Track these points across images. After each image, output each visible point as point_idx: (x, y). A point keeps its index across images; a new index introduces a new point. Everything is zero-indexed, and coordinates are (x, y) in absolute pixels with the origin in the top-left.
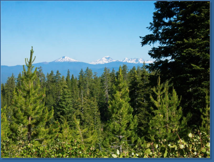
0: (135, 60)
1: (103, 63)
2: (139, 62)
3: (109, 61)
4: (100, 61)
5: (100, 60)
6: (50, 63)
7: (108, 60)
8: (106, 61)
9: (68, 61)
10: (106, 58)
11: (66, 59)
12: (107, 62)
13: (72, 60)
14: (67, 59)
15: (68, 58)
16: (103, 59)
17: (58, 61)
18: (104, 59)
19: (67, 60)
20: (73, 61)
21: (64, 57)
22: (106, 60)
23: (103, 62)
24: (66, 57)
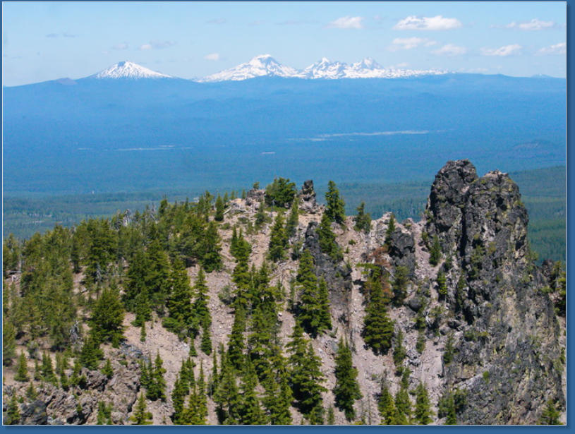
0: (338, 66)
1: (252, 76)
2: (345, 74)
3: (267, 71)
4: (243, 70)
5: (245, 66)
6: (80, 81)
7: (266, 66)
8: (260, 69)
9: (134, 73)
10: (260, 59)
11: (129, 68)
12: (263, 73)
13: (143, 74)
14: (131, 69)
15: (134, 65)
16: (251, 63)
17: (105, 76)
18: (255, 63)
19: (131, 72)
20: (146, 76)
21: (122, 64)
22: (260, 65)
23: (250, 73)
24: (127, 64)
